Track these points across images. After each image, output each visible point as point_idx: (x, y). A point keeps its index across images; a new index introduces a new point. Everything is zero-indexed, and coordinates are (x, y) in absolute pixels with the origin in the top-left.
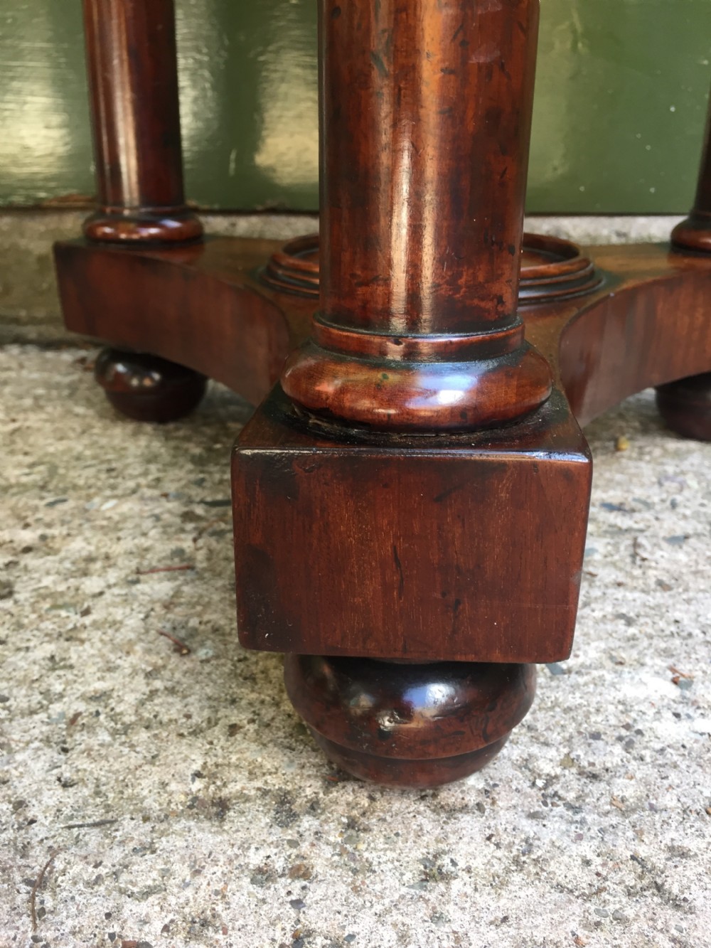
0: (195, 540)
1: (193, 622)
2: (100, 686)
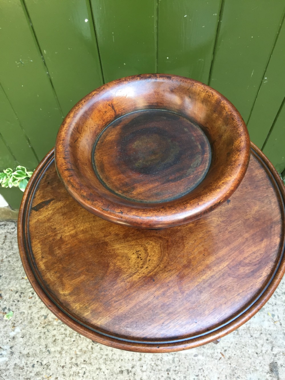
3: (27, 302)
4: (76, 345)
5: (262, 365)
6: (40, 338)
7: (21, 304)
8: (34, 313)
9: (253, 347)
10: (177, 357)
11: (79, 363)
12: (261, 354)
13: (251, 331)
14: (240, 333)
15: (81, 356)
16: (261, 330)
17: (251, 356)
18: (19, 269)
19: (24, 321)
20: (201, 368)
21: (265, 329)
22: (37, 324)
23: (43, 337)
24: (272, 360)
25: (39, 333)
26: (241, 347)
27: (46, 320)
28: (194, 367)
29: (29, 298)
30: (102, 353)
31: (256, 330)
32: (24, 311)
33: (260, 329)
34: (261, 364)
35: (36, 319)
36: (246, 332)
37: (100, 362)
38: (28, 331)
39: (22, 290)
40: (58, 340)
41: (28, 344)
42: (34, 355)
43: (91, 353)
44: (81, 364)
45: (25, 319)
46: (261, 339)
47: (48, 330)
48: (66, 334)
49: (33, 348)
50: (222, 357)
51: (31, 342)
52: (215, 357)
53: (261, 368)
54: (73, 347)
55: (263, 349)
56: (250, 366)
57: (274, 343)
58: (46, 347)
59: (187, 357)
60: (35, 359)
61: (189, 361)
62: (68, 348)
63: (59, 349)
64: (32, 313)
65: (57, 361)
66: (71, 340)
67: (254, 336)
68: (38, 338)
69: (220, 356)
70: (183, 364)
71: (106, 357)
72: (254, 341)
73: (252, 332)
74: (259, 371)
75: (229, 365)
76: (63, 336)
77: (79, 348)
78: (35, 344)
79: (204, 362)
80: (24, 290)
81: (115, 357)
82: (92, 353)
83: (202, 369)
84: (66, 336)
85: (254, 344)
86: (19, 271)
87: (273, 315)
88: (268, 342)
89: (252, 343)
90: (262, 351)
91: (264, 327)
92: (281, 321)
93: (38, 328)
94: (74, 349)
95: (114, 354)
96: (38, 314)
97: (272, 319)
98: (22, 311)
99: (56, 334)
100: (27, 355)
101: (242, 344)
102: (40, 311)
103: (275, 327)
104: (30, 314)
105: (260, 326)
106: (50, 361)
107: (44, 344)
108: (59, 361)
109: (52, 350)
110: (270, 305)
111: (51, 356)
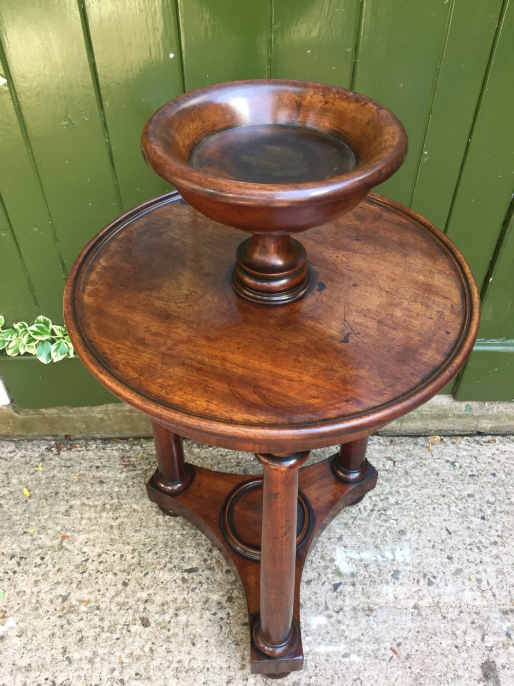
0: (188, 594)
1: (194, 632)
2: (179, 658)
3: (31, 573)
4: (122, 645)
5: (467, 668)
6: (53, 636)
7: (19, 577)
8: (43, 591)
9: (449, 637)
10: (311, 660)
11: (126, 679)
12: (464, 647)
13: (442, 608)
14: (424, 613)
15: (130, 665)
16: (460, 607)
17: (446, 652)
18: (18, 518)
19: (24, 606)
20: (357, 676)
21: (468, 605)
22: (48, 611)
23: (58, 634)
24: (485, 658)
25: (50, 627)
26: (428, 636)
27: (66, 604)
28: (344, 676)
29: (35, 567)
30: (171, 659)
31: (451, 606)
32: (25, 589)
33: (459, 605)
34: (465, 667)
35: (47, 602)
36: (434, 611)
37: (167, 675)
38: (30, 623)
39: (23, 552)
40: (88, 637)
41: (29, 648)
42: (41, 667)
43: (149, 659)
44: (131, 680)
45: (26, 603)
46: (461, 622)
47: (68, 621)
48: (103, 627)
49: (38, 654)
50: (395, 656)
51: (36, 644)
52: (380, 658)
53: (467, 672)
54: (115, 649)
55: (467, 638)
56: (446, 669)
57: (485, 627)
58: (65, 651)
59: (329, 659)
60: (41, 674)
61: (333, 665)
62: (106, 651)
63: (89, 654)
64: (39, 592)
65: (85, 676)
66: (112, 637)
67: (449, 616)
68: (49, 636)
69: (391, 653)
70: (323, 671)
71: (177, 665)
72: (449, 626)
73: (444, 610)
74: (464, 679)
75: (408, 670)
76: (98, 630)
77: (127, 651)
78: (42, 648)
79: (361, 667)
80: (26, 552)
81: (195, 664)
82: (152, 660)
83: (359, 679)
84: (103, 631)
85: (449, 631)
86: (19, 520)
87: (479, 581)
88: (474, 626)
89: (446, 628)
90: (465, 642)
91: (465, 601)
92: (493, 590)
93: (49, 618)
94: (117, 654)
95: (194, 658)
96: (51, 593)
97: (478, 587)
98: (21, 589)
99: (84, 627)
100: (26, 667)
101: (429, 631)
102: (56, 588)
103: (485, 600)
104: (35, 593)
105: (457, 600)
106: (70, 677)
107: (60, 646)
108: (87, 675)
109: (75, 656)
110: (472, 564)
111: (73, 668)
